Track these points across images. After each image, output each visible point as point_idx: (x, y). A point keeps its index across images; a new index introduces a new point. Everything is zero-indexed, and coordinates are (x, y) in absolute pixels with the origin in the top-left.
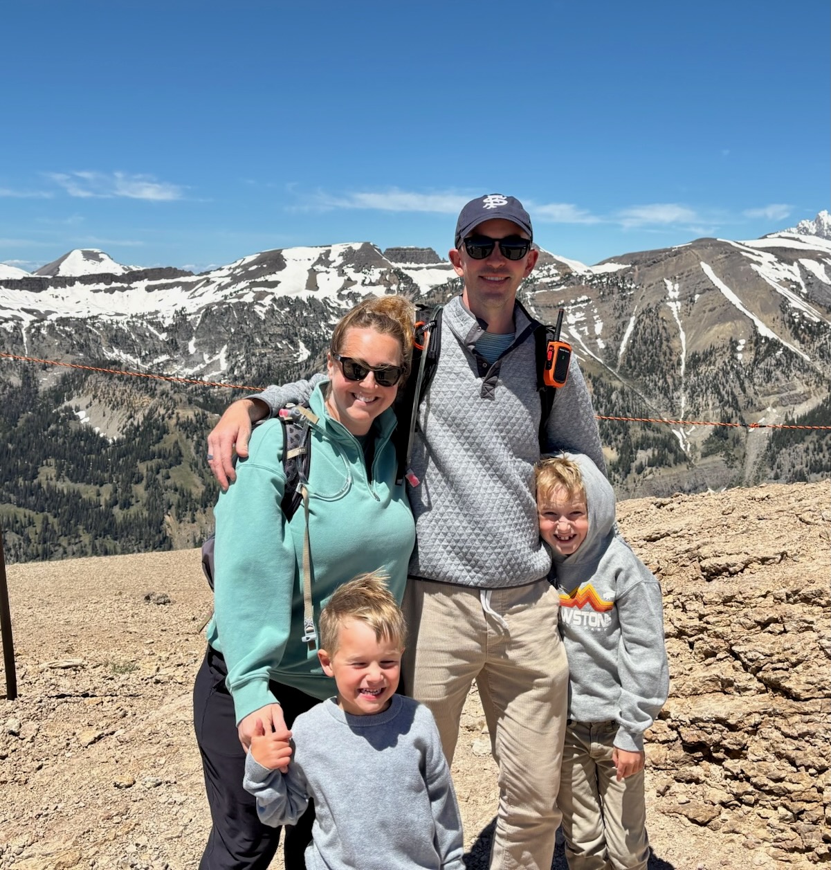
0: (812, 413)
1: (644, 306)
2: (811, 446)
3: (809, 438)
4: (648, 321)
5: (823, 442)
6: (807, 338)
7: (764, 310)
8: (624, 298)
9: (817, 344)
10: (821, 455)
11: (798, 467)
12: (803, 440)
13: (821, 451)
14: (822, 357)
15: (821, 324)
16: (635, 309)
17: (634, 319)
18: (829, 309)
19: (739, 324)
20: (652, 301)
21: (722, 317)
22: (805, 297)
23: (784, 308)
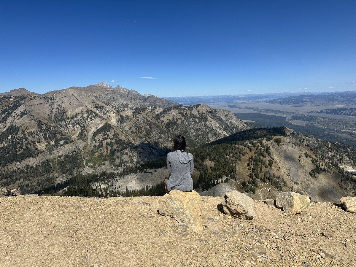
0: (102, 127)
1: (58, 104)
2: (103, 134)
3: (102, 133)
4: (59, 108)
5: (105, 133)
6: (100, 110)
7: (89, 104)
8: (52, 102)
9: (102, 111)
10: (105, 136)
11: (100, 139)
12: (101, 133)
13: (105, 135)
14: (104, 114)
15: (102, 106)
16: (56, 105)
17: (55, 108)
18: (104, 103)
19: (83, 107)
20: (60, 103)
21: (79, 106)
22: (99, 100)
23: (93, 103)
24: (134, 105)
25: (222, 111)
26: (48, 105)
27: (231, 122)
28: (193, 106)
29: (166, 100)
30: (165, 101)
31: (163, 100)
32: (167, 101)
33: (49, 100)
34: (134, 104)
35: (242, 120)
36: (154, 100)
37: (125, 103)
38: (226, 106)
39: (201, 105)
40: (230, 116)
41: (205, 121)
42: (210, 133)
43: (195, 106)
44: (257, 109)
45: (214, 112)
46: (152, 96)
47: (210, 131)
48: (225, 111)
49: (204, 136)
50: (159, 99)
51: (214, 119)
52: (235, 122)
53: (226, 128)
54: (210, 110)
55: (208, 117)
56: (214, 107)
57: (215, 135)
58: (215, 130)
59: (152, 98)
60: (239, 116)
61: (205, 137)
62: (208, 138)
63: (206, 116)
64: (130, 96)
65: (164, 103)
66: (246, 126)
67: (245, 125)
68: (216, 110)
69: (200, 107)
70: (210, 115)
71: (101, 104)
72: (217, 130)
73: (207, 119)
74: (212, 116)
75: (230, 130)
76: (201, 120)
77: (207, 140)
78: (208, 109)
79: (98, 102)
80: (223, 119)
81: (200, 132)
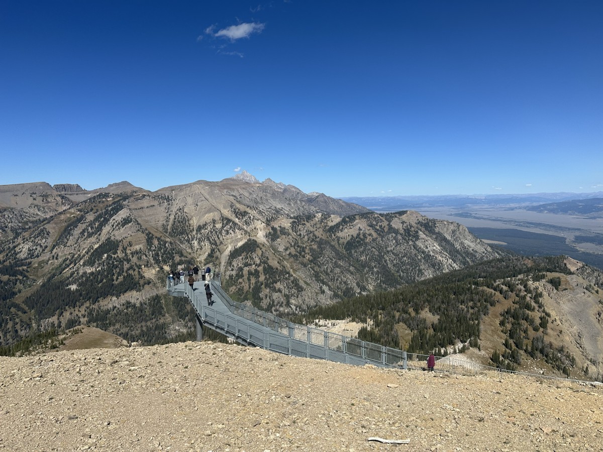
0: (244, 245)
1: (178, 207)
2: (244, 257)
3: (243, 254)
4: (180, 213)
5: (248, 255)
6: (241, 217)
7: (225, 208)
8: (169, 204)
9: (244, 219)
10: (248, 260)
11: (240, 265)
12: (241, 255)
13: (247, 258)
14: (246, 224)
15: (245, 212)
16: (174, 209)
17: (174, 213)
18: (248, 206)
19: (216, 213)
20: (181, 205)
21: (209, 211)
22: (239, 202)
23: (232, 207)
24: (292, 211)
25: (445, 223)
26: (162, 209)
27: (462, 243)
28: (394, 213)
29: (345, 203)
30: (343, 204)
31: (341, 202)
32: (348, 205)
33: (165, 201)
34: (292, 208)
35: (483, 240)
36: (325, 202)
37: (279, 206)
38: (451, 215)
39: (408, 212)
40: (460, 233)
41: (414, 239)
42: (423, 261)
43: (396, 213)
44: (510, 221)
45: (430, 224)
46: (323, 195)
47: (424, 258)
48: (452, 223)
49: (412, 266)
50: (333, 200)
51: (431, 237)
52: (470, 243)
53: (453, 253)
54: (423, 221)
55: (420, 233)
56: (430, 216)
57: (433, 266)
58: (433, 256)
59: (322, 199)
60: (478, 233)
61: (415, 268)
62: (420, 271)
63: (417, 232)
64: (287, 195)
65: (341, 207)
66: (491, 251)
67: (489, 249)
68: (434, 222)
69: (405, 215)
70: (423, 229)
71: (242, 208)
72: (437, 256)
73: (418, 236)
74: (427, 232)
75: (461, 258)
76: (407, 239)
77: (418, 275)
78: (420, 220)
79: (238, 205)
80: (449, 237)
81: (405, 258)
